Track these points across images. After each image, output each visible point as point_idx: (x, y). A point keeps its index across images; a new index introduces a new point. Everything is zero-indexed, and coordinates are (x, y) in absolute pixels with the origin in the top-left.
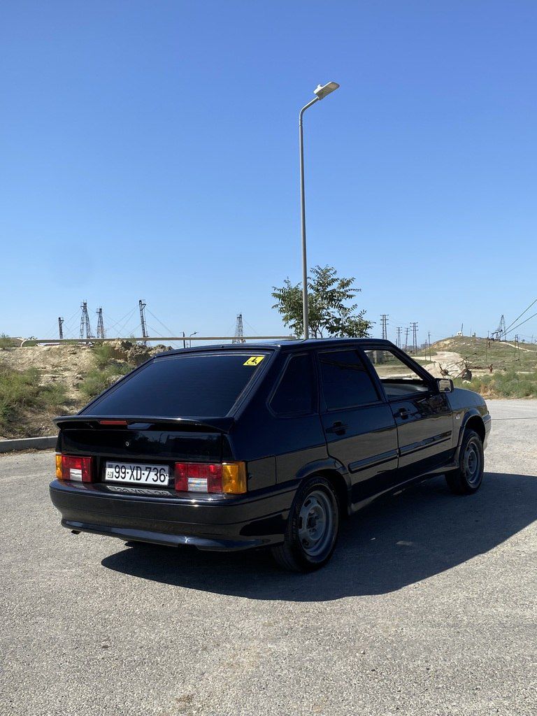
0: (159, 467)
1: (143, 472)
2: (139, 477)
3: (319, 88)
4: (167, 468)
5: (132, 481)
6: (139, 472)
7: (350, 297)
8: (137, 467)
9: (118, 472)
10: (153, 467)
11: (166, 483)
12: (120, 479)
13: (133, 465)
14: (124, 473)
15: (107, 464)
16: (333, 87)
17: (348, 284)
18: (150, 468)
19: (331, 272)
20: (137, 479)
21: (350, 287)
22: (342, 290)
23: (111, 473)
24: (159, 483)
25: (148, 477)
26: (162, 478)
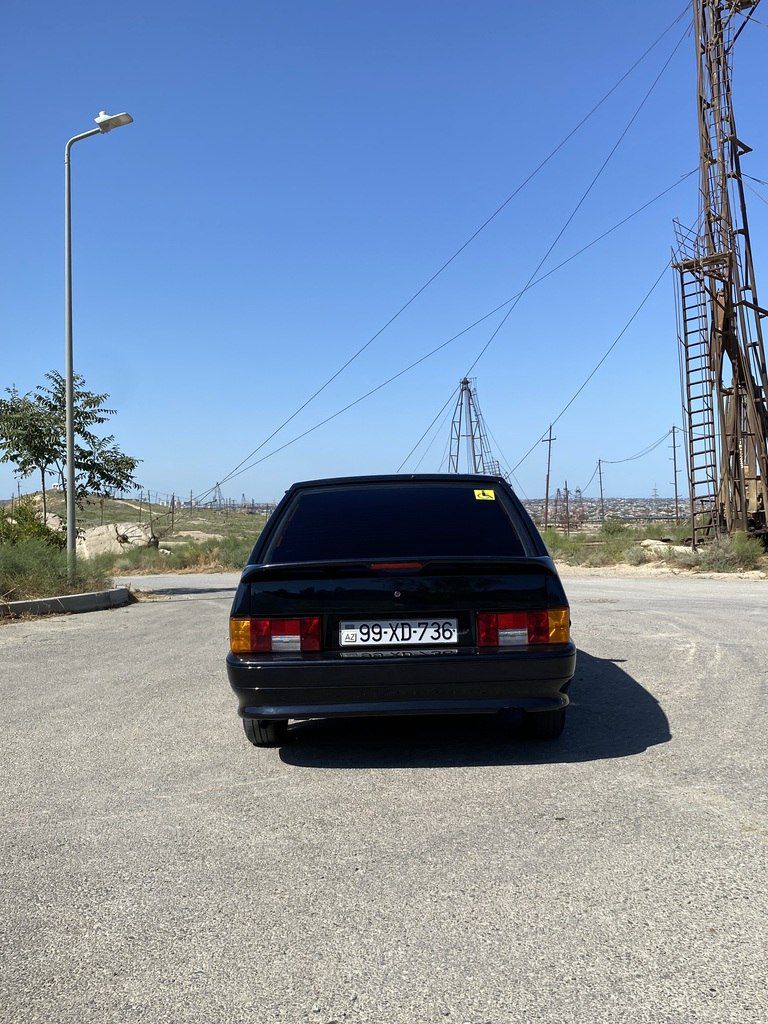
0: (441, 622)
1: (413, 630)
2: (406, 636)
3: (102, 117)
4: (454, 622)
5: (394, 641)
6: (407, 630)
7: (101, 420)
8: (403, 624)
9: (368, 633)
10: (430, 622)
11: (454, 639)
12: (371, 642)
13: (394, 623)
14: (380, 633)
15: (343, 624)
16: (124, 120)
17: (96, 401)
18: (427, 624)
19: (79, 382)
20: (403, 639)
21: (101, 407)
22: (88, 409)
23: (350, 636)
24: (442, 640)
25: (424, 635)
26: (447, 634)
